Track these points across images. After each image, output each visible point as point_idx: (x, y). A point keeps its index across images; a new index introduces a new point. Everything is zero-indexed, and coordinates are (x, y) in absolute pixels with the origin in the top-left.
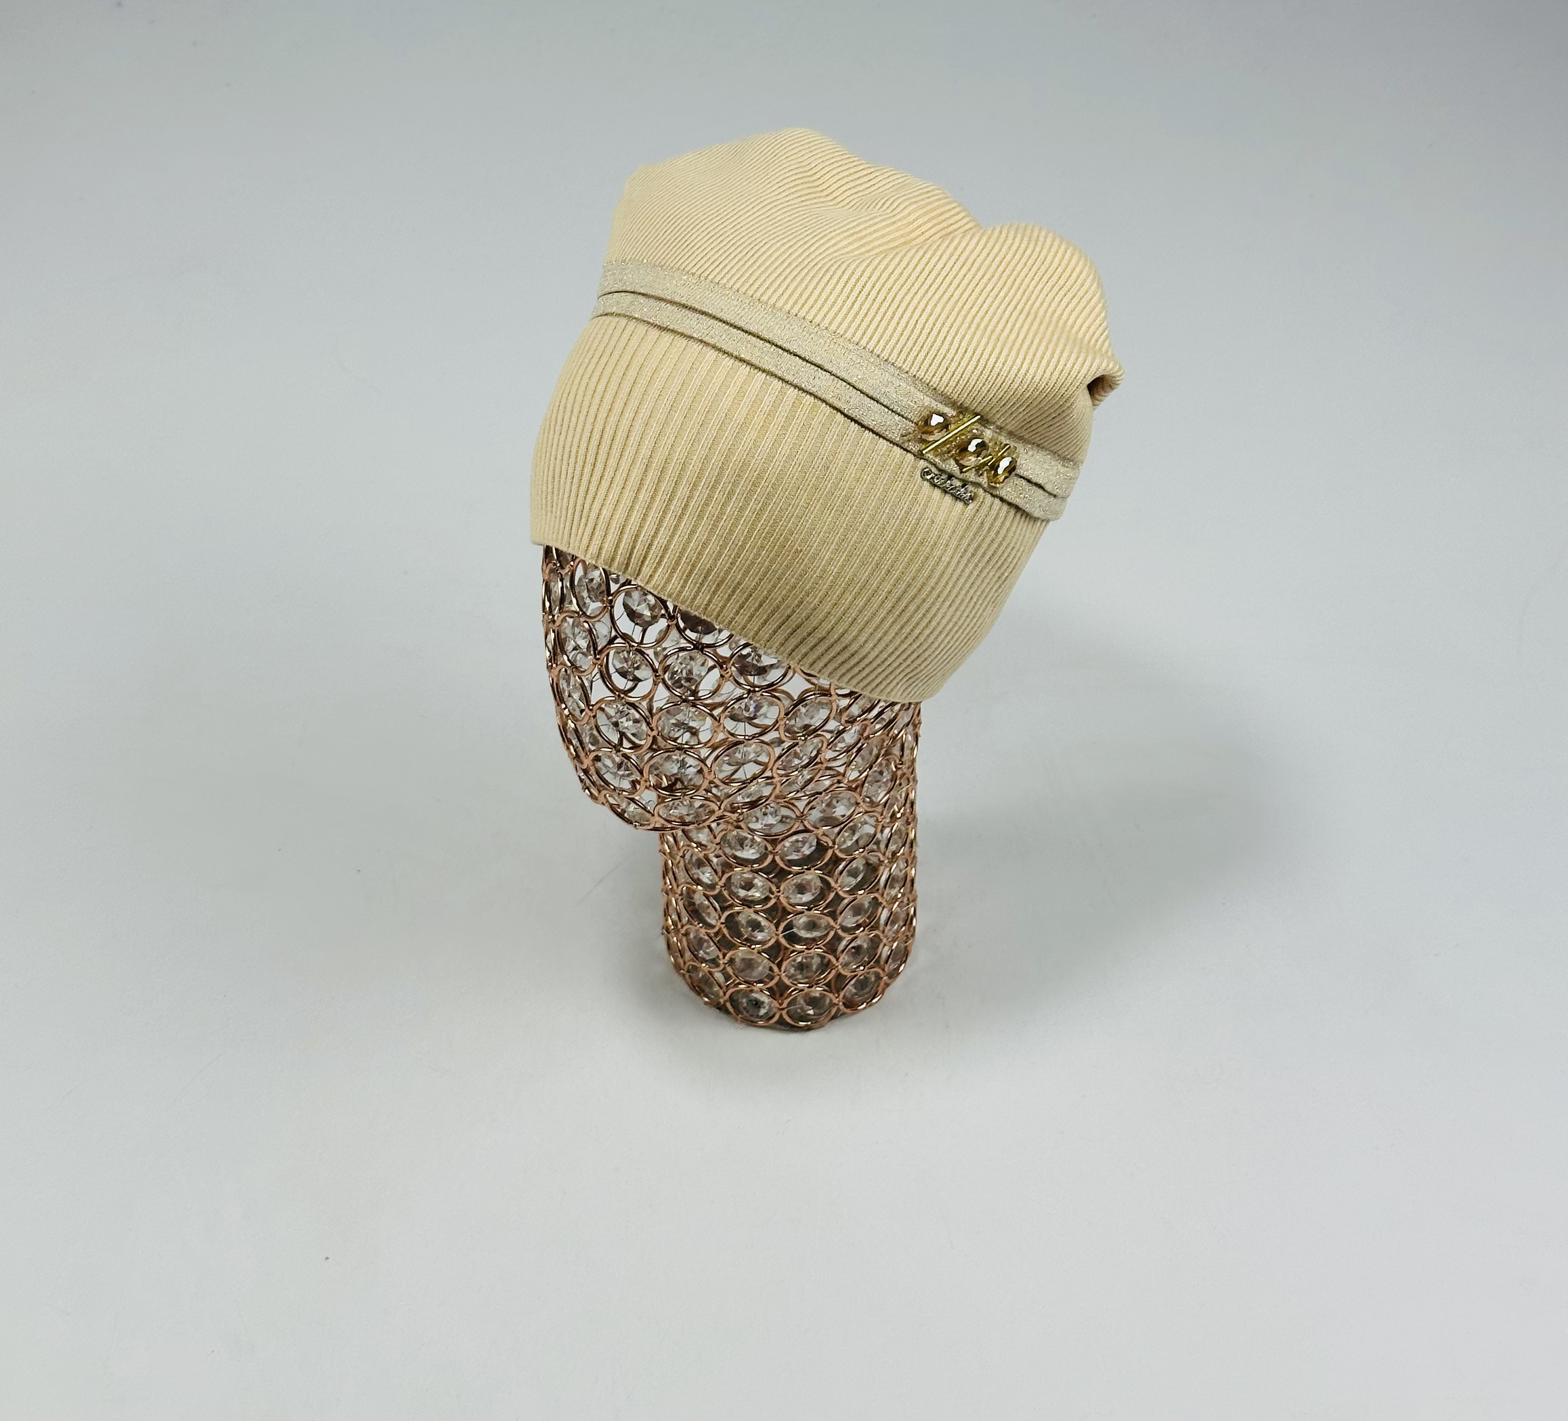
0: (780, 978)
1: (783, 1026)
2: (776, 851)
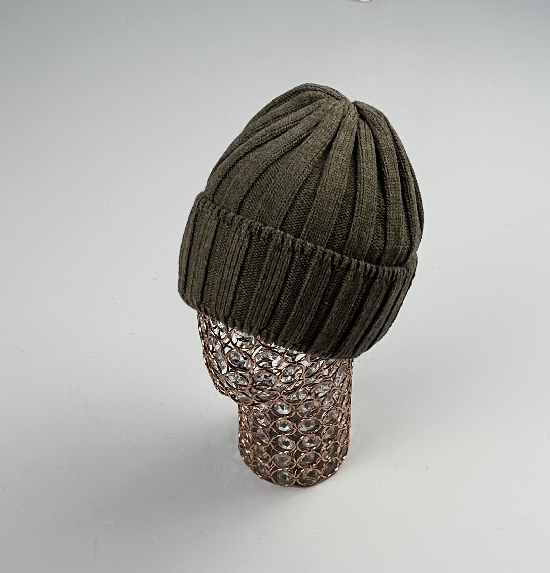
1: (297, 485)
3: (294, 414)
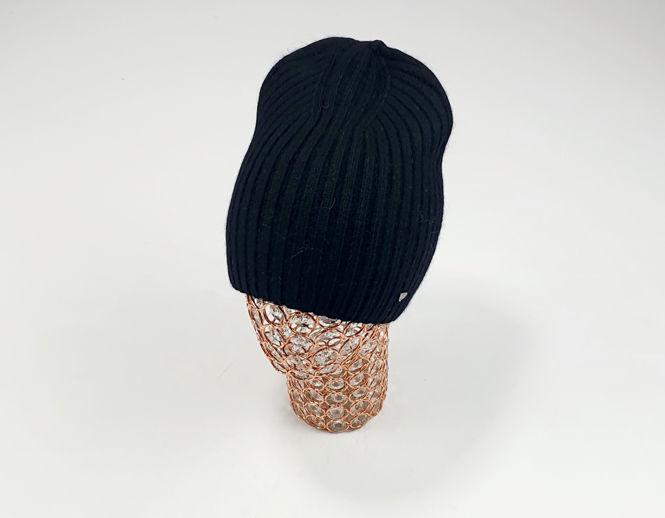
0: (350, 414)
1: (351, 429)
2: (348, 370)
3: (346, 372)
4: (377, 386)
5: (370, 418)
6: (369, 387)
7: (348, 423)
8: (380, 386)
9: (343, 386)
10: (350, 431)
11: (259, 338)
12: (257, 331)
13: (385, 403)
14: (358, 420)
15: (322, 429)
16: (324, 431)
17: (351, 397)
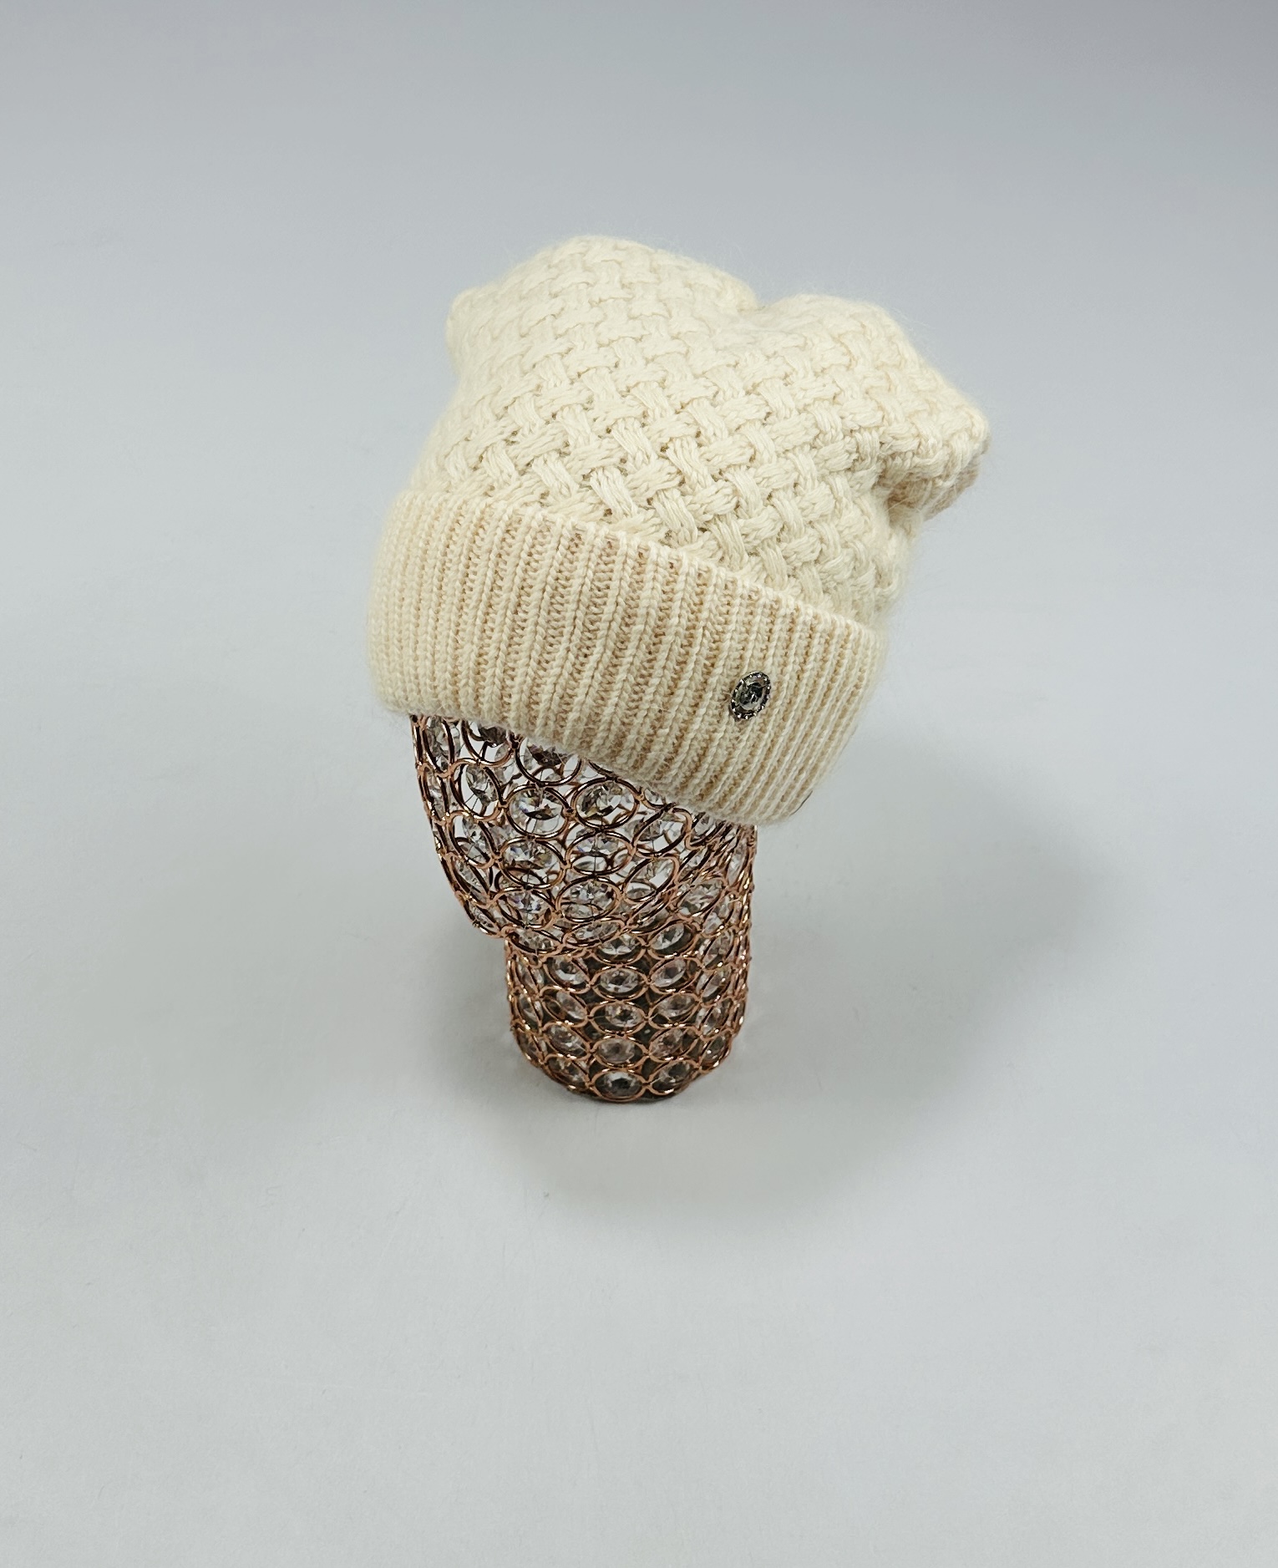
4: (718, 997)
5: (699, 1075)
6: (699, 996)
7: (644, 1081)
8: (725, 996)
9: (634, 986)
10: (646, 1102)
11: (439, 846)
12: (436, 830)
13: (739, 1043)
14: (667, 1076)
15: (581, 1089)
16: (586, 1097)
17: (653, 1015)
